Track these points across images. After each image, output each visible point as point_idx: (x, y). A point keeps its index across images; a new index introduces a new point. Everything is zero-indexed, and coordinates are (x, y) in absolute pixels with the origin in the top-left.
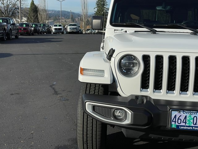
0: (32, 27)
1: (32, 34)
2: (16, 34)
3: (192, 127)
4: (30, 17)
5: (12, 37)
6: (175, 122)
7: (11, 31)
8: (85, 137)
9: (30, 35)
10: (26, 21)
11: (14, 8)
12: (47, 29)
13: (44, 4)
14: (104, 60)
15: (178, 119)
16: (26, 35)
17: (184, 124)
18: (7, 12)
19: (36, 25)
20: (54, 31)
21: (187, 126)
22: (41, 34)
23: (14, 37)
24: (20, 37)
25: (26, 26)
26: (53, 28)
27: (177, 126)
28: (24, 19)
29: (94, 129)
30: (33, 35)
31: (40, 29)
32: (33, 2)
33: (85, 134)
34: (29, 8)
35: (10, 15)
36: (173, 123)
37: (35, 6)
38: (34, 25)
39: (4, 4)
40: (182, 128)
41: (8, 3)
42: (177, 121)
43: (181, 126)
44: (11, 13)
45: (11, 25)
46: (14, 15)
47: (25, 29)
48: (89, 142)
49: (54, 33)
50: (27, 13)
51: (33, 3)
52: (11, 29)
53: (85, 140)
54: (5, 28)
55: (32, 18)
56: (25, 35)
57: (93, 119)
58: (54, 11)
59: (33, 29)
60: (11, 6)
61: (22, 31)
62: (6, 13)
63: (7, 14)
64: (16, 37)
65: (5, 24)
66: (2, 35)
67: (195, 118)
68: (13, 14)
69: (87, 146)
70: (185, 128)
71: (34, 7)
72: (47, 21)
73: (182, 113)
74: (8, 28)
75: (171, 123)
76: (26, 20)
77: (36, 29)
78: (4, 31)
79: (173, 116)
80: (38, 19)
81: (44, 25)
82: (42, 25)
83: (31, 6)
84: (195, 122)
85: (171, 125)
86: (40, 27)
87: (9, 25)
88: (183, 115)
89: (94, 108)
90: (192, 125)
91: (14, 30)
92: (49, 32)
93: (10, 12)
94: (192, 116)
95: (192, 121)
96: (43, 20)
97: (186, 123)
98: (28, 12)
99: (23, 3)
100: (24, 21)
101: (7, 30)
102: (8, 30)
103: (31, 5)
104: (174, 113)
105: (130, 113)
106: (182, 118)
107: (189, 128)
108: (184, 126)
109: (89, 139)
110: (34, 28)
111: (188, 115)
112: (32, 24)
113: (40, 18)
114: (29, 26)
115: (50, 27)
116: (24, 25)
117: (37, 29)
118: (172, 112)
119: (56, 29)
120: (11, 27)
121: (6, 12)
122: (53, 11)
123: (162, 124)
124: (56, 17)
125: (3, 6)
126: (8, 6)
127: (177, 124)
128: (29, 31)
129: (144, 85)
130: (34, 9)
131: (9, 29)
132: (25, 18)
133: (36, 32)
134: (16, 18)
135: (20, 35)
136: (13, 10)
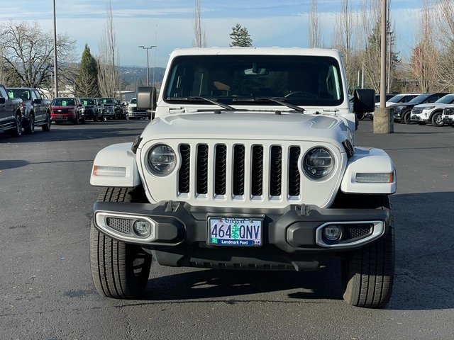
0: (80, 105)
1: (80, 120)
2: (45, 121)
3: (239, 241)
4: (80, 85)
5: (36, 128)
6: (216, 234)
7: (34, 116)
8: (102, 269)
9: (76, 124)
10: (73, 93)
11: (45, 66)
12: (116, 110)
13: (112, 56)
14: (128, 152)
15: (220, 230)
16: (68, 123)
17: (227, 237)
18: (31, 75)
19: (91, 102)
20: (130, 113)
21: (231, 240)
22: (103, 120)
23: (41, 128)
24: (52, 127)
25: (67, 105)
26: (129, 108)
27: (219, 240)
28: (68, 89)
29: (115, 255)
30: (83, 122)
31: (101, 109)
32: (89, 51)
33: (101, 263)
34: (79, 64)
35: (36, 81)
36: (213, 236)
37: (93, 59)
38: (85, 103)
39: (22, 58)
40: (225, 242)
41: (33, 55)
42: (218, 233)
43: (224, 240)
44: (38, 77)
45: (33, 103)
46: (45, 81)
47: (65, 111)
48: (109, 276)
49: (130, 118)
50: (75, 76)
51: (87, 54)
52: (32, 111)
53: (102, 273)
54: (19, 110)
55: (84, 87)
56: (66, 123)
57: (112, 240)
58: (137, 68)
59: (83, 110)
60: (38, 60)
61: (60, 116)
62: (27, 77)
63: (29, 78)
64: (45, 128)
65: (21, 101)
66: (13, 125)
67: (243, 228)
68: (43, 77)
69: (107, 283)
70: (230, 242)
71: (90, 62)
72: (118, 92)
73: (224, 221)
74: (26, 111)
75: (210, 236)
76: (73, 90)
77: (91, 111)
78: (16, 117)
79: (212, 227)
80: (98, 88)
81: (109, 101)
82: (105, 101)
83: (84, 61)
84: (242, 234)
85: (211, 239)
86: (99, 105)
87: (29, 103)
88: (225, 224)
89: (108, 220)
90: (239, 238)
91: (39, 112)
92: (121, 115)
93: (36, 74)
94: (239, 227)
95: (238, 232)
96: (109, 90)
97: (230, 235)
98: (77, 73)
99: (66, 54)
100: (68, 94)
101: (24, 114)
102: (26, 114)
103: (83, 57)
104: (214, 223)
105: (154, 224)
106: (225, 229)
107: (235, 243)
108: (228, 240)
109: (109, 271)
110: (86, 107)
111: (232, 225)
112: (82, 101)
113: (102, 86)
114: (74, 105)
115: (123, 105)
116: (64, 103)
117: (93, 109)
118: (211, 220)
119: (134, 109)
120: (32, 107)
121: (28, 74)
122: (134, 69)
123: (199, 239)
124: (141, 83)
125: (22, 61)
126: (32, 61)
127: (218, 237)
128: (75, 114)
129: (183, 187)
130: (91, 67)
131: (29, 111)
132: (70, 87)
133: (91, 116)
134: (51, 87)
135: (53, 124)
136: (42, 70)
